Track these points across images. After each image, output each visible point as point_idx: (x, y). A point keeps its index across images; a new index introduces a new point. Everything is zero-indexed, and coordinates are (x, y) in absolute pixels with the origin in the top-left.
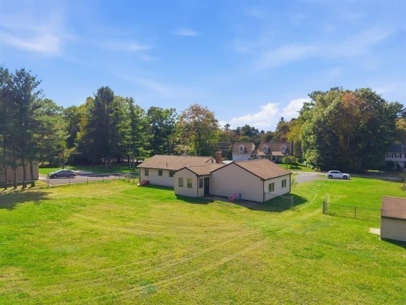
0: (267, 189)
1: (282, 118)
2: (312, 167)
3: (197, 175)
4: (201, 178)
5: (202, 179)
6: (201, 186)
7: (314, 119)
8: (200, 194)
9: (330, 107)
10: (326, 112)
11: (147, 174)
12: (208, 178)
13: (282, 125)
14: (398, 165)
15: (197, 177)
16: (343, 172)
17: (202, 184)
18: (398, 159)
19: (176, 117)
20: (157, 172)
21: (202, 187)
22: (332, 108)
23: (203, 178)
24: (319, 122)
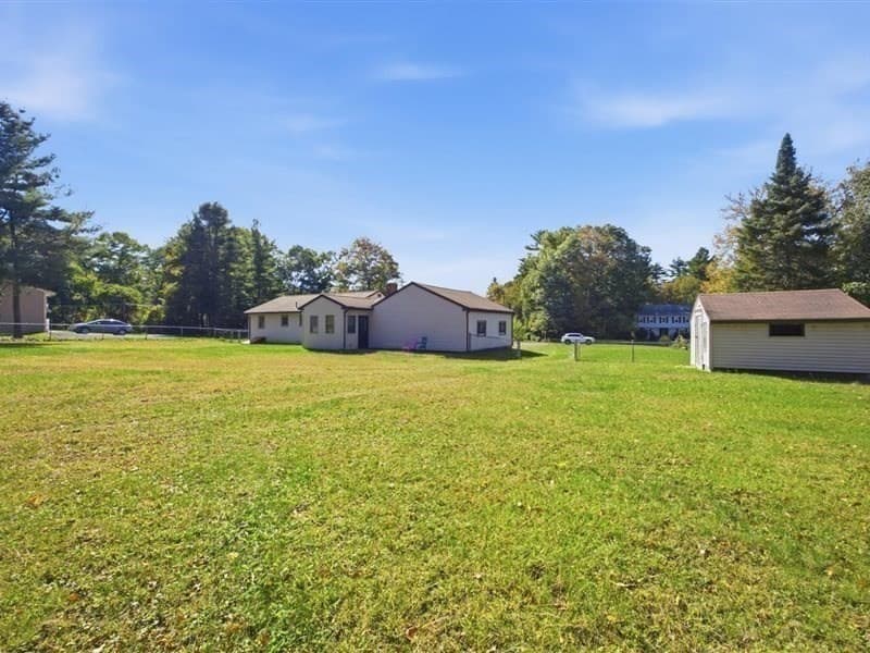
0: (473, 329)
1: (495, 280)
2: (538, 338)
3: (344, 307)
4: (353, 313)
5: (354, 317)
6: (351, 330)
7: (541, 265)
8: (351, 345)
9: (564, 245)
10: (557, 253)
11: (261, 325)
12: (367, 317)
13: (496, 286)
14: (652, 334)
15: (342, 311)
16: (585, 335)
17: (354, 327)
18: (651, 325)
19: (336, 265)
20: (279, 320)
21: (354, 331)
22: (566, 247)
23: (357, 314)
24: (548, 268)
